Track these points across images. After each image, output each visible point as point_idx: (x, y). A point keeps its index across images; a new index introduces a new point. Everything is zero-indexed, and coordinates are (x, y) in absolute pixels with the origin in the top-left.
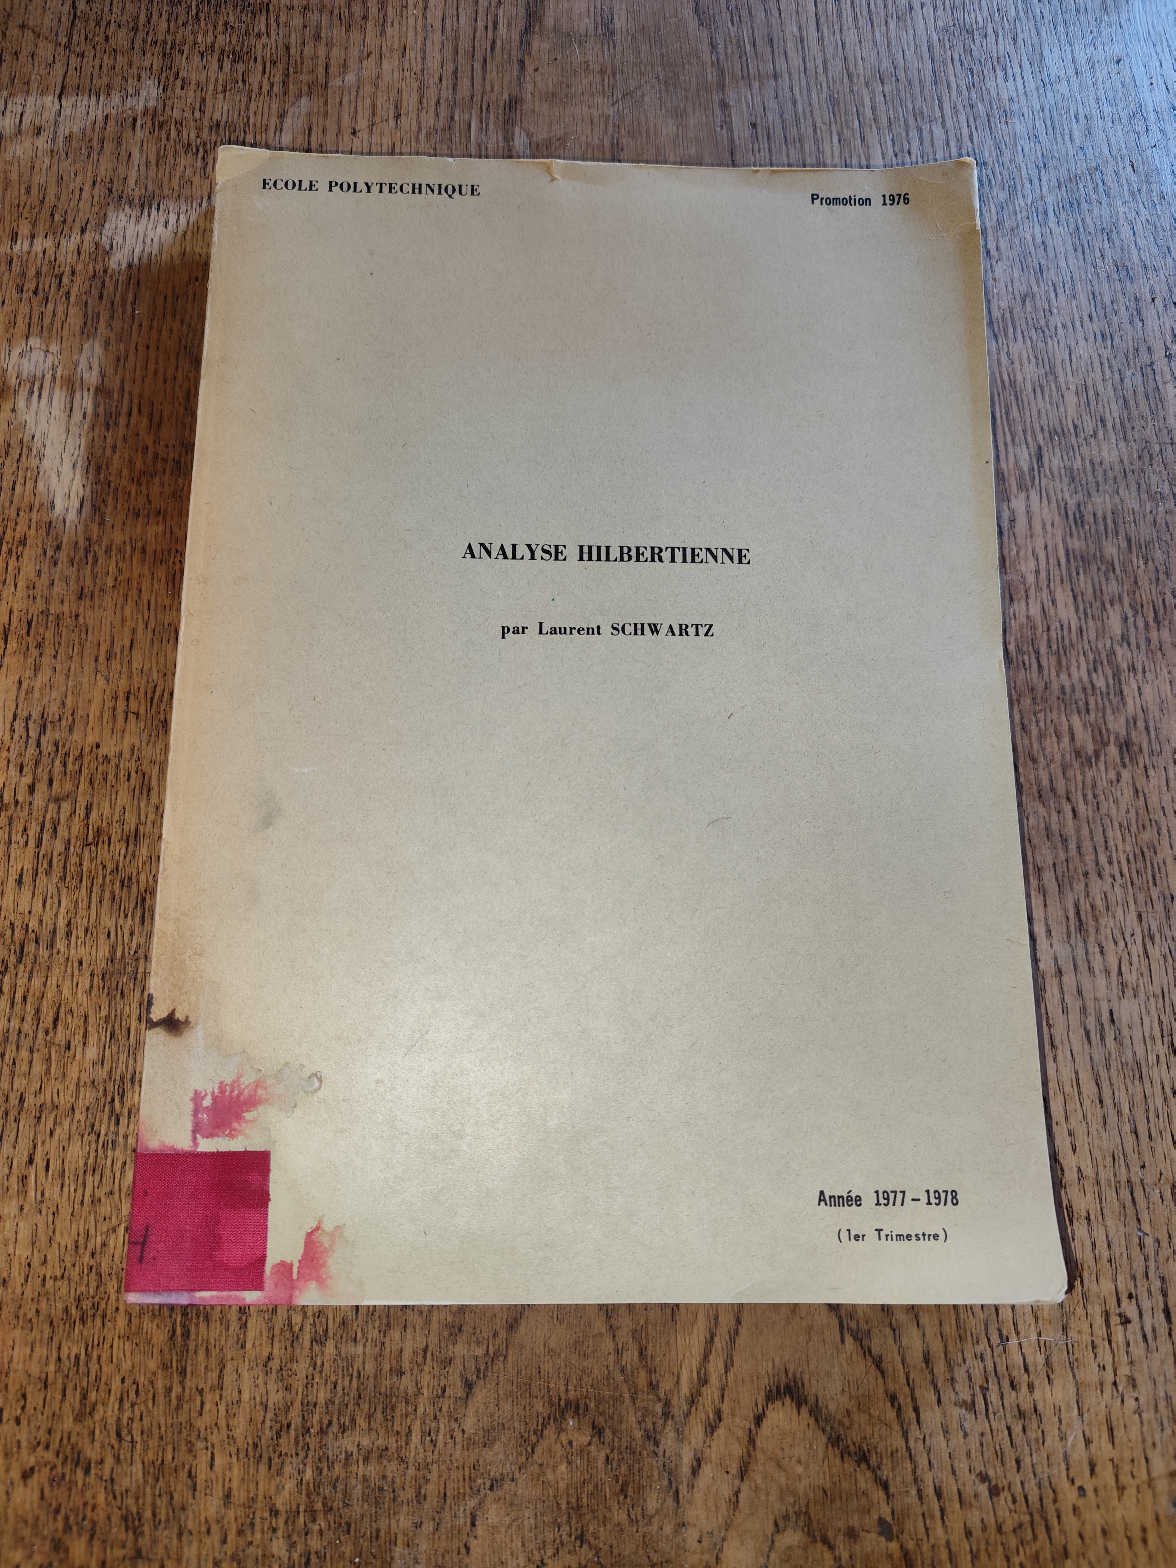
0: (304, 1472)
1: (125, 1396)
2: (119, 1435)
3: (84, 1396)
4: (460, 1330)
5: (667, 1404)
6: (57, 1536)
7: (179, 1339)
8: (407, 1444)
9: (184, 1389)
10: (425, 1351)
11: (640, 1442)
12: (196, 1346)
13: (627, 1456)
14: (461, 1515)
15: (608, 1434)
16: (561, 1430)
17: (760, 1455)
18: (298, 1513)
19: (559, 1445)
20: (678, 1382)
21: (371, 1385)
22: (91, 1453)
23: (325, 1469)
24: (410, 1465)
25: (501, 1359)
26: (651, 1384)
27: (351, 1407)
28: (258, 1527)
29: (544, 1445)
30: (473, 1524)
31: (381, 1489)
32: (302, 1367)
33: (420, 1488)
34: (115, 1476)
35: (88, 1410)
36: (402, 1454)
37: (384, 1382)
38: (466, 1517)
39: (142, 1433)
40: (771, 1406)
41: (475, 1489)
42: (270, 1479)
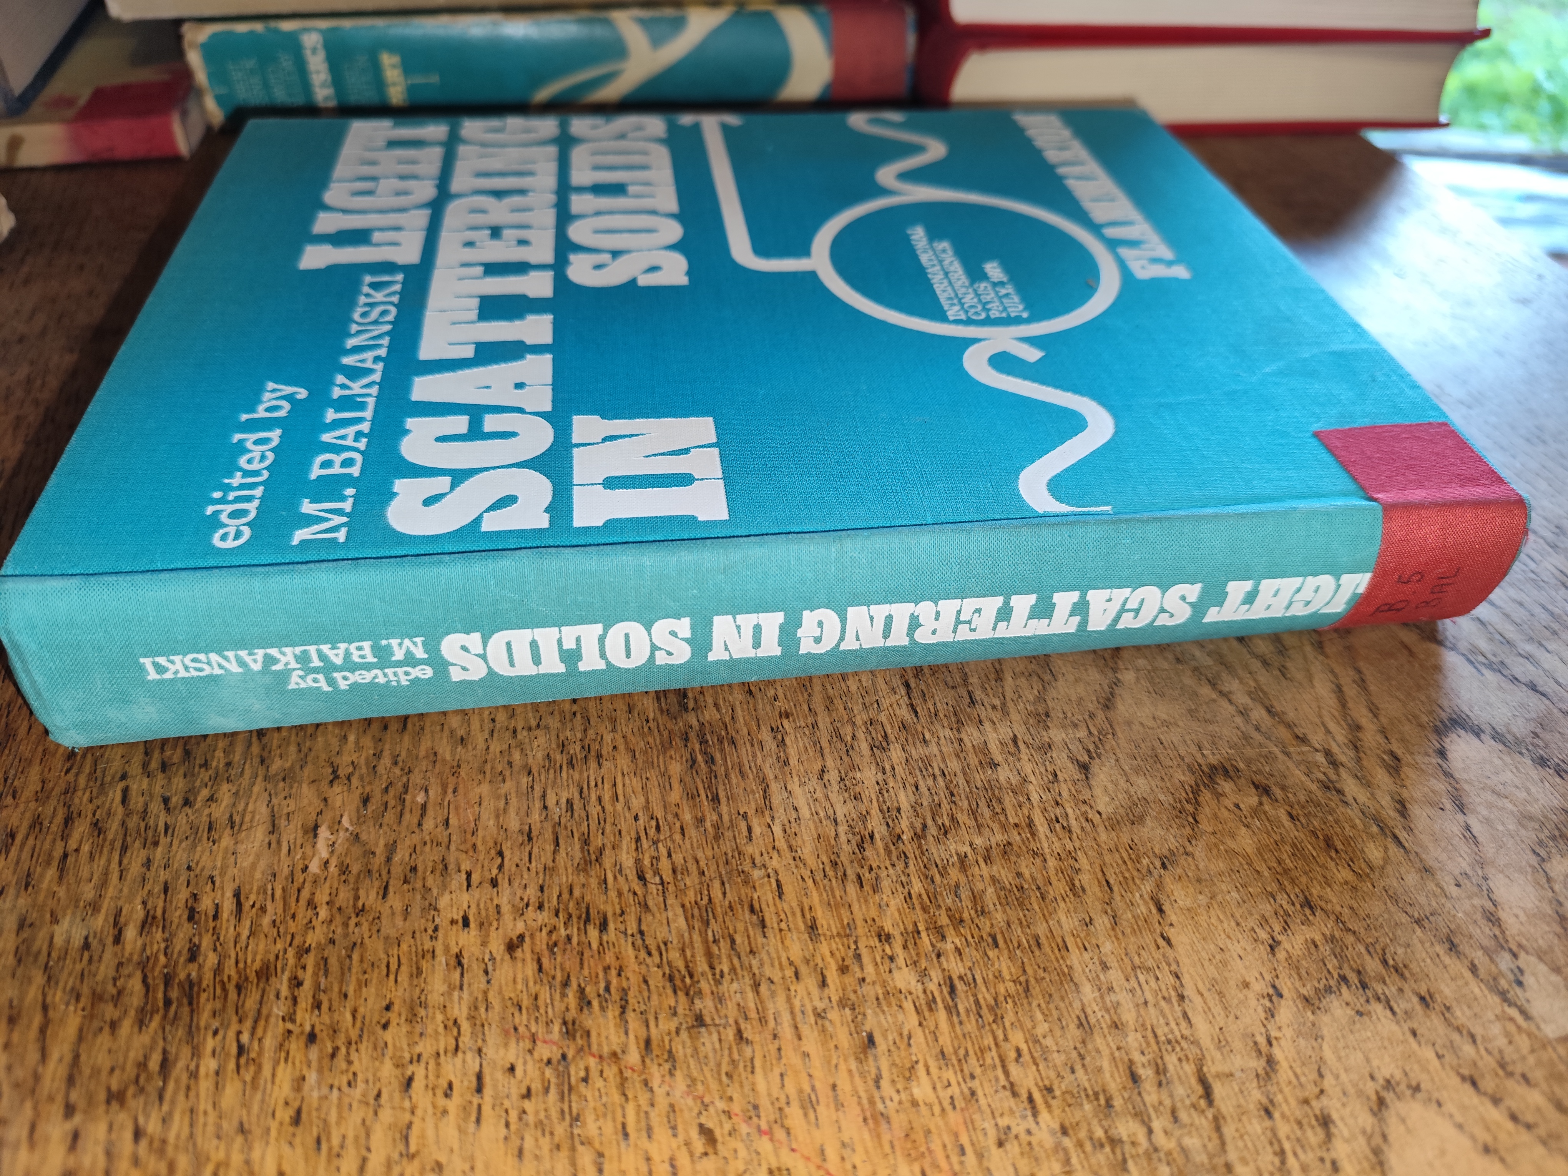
0: (909, 883)
1: (642, 835)
2: (641, 877)
3: (586, 842)
4: (1047, 715)
5: (1328, 753)
6: (569, 1017)
7: (703, 765)
8: (1033, 834)
9: (720, 816)
10: (1015, 739)
11: (1319, 794)
12: (727, 770)
13: (1312, 809)
14: (1140, 902)
15: (1277, 792)
16: (1218, 795)
17: (1466, 787)
18: (919, 933)
19: (1223, 810)
20: (1328, 732)
21: (961, 781)
22: (606, 903)
23: (937, 878)
24: (1048, 857)
25: (1110, 736)
26: (1297, 737)
27: (945, 806)
28: (866, 959)
29: (1206, 811)
30: (1161, 910)
31: (1021, 888)
32: (868, 776)
33: (1072, 880)
34: (644, 928)
35: (593, 857)
36: (1033, 846)
37: (977, 776)
38: (1146, 903)
39: (674, 871)
40: (1447, 740)
41: (1144, 871)
42: (866, 901)
